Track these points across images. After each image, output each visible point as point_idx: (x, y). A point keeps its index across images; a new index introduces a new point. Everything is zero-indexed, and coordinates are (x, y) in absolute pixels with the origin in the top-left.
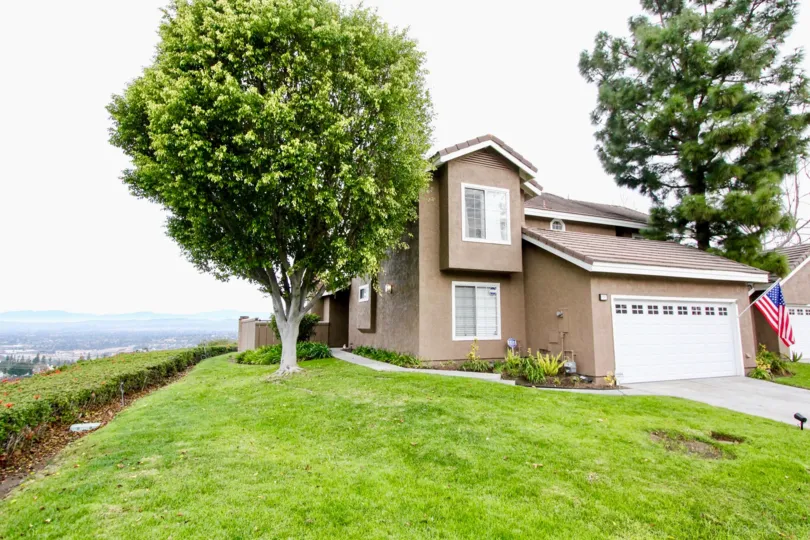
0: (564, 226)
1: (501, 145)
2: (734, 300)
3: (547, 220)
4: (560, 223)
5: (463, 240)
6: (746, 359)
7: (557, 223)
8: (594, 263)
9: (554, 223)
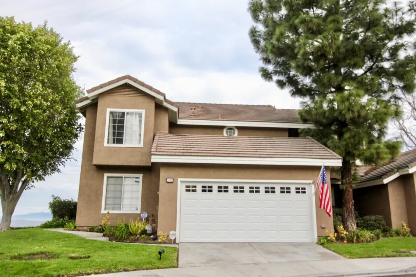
0: (236, 131)
1: (135, 80)
2: (311, 181)
3: (222, 128)
4: (233, 129)
5: (105, 146)
6: (321, 228)
7: (231, 129)
8: (153, 157)
9: (228, 129)
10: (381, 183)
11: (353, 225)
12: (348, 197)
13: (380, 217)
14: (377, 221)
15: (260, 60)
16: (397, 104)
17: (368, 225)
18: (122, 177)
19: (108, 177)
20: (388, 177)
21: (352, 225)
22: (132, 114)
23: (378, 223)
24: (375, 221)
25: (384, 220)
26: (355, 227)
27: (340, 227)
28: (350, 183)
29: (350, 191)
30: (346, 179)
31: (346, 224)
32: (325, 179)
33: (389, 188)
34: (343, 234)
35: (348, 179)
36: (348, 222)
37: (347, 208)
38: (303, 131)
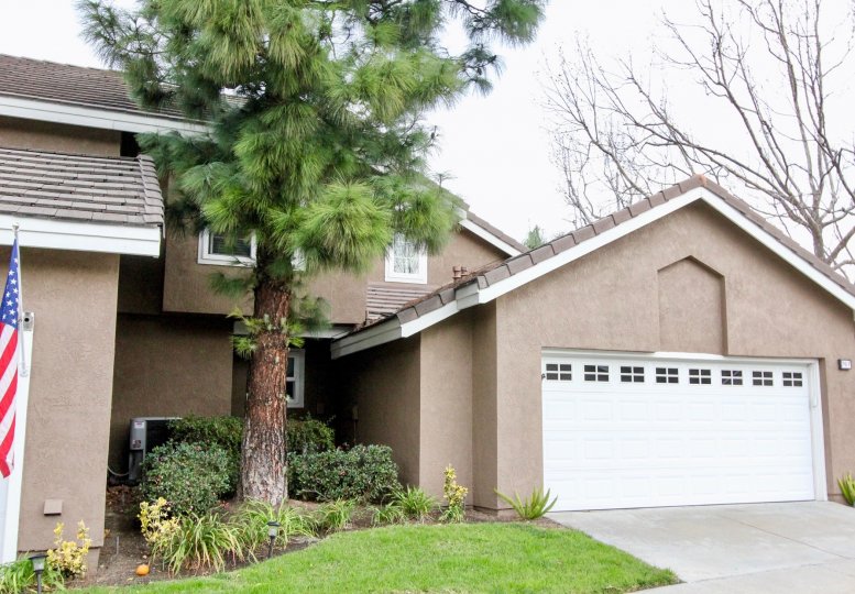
6: (39, 518)
10: (393, 336)
11: (271, 482)
12: (265, 385)
13: (381, 449)
14: (366, 466)
16: (482, 76)
17: (332, 480)
20: (418, 316)
21: (264, 483)
23: (368, 472)
24: (361, 463)
25: (394, 459)
26: (279, 489)
27: (151, 504)
28: (278, 332)
29: (273, 362)
30: (262, 317)
31: (247, 477)
32: (10, 303)
33: (422, 348)
34: (156, 534)
35: (272, 320)
36: (251, 474)
37: (257, 424)
38: (155, 142)
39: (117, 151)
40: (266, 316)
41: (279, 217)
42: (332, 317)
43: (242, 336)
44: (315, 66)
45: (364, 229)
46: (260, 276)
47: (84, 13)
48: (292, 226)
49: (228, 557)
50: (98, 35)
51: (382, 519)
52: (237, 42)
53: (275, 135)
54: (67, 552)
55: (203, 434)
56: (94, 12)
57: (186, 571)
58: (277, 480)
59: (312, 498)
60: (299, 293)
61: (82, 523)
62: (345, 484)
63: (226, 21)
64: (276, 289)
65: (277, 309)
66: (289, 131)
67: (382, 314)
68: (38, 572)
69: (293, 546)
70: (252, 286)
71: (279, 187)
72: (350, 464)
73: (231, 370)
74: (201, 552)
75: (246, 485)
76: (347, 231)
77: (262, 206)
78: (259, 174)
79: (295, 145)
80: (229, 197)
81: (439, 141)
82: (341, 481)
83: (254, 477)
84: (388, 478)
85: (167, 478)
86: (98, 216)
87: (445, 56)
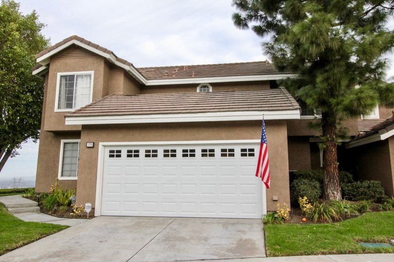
0: (211, 89)
3: (194, 86)
4: (208, 87)
5: (55, 111)
6: (272, 201)
7: (205, 86)
8: (67, 119)
9: (202, 87)
10: (377, 140)
11: (335, 193)
12: (330, 159)
13: (376, 182)
14: (371, 188)
15: (233, 5)
17: (358, 193)
18: (78, 143)
19: (65, 144)
20: (387, 131)
21: (333, 193)
22: (82, 76)
23: (372, 191)
24: (369, 187)
25: (382, 186)
26: (338, 196)
27: (303, 198)
28: (333, 140)
29: (332, 151)
30: (327, 136)
31: (327, 191)
32: (264, 137)
33: (389, 144)
34: (305, 209)
35: (330, 136)
36: (328, 190)
37: (329, 173)
38: (282, 82)
39: (269, 87)
40: (328, 136)
41: (333, 101)
42: (350, 134)
43: (320, 142)
44: (344, 48)
45: (369, 102)
46: (324, 122)
47: (263, 47)
48: (338, 104)
49: (333, 218)
50: (269, 52)
51: (383, 208)
52: (318, 45)
53: (331, 73)
54: (282, 212)
55: (306, 176)
56: (267, 46)
57: (319, 221)
58: (338, 192)
59: (350, 199)
60: (338, 127)
61: (285, 203)
62: (363, 195)
63: (314, 39)
64: (330, 126)
65: (331, 132)
66: (336, 71)
67: (364, 132)
68: (276, 218)
69: (352, 216)
70: (321, 125)
71: (332, 91)
72: (365, 187)
73: (310, 154)
74: (323, 216)
75: (326, 194)
76: (362, 103)
77: (326, 98)
78: (326, 88)
79: (338, 76)
80: (315, 97)
81: (388, 64)
82: (362, 194)
83: (329, 191)
84: (381, 193)
85: (303, 190)
86: (280, 108)
87: (387, 31)
